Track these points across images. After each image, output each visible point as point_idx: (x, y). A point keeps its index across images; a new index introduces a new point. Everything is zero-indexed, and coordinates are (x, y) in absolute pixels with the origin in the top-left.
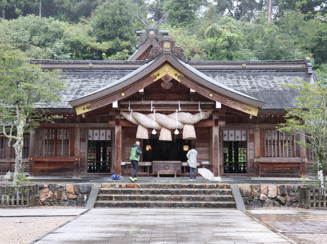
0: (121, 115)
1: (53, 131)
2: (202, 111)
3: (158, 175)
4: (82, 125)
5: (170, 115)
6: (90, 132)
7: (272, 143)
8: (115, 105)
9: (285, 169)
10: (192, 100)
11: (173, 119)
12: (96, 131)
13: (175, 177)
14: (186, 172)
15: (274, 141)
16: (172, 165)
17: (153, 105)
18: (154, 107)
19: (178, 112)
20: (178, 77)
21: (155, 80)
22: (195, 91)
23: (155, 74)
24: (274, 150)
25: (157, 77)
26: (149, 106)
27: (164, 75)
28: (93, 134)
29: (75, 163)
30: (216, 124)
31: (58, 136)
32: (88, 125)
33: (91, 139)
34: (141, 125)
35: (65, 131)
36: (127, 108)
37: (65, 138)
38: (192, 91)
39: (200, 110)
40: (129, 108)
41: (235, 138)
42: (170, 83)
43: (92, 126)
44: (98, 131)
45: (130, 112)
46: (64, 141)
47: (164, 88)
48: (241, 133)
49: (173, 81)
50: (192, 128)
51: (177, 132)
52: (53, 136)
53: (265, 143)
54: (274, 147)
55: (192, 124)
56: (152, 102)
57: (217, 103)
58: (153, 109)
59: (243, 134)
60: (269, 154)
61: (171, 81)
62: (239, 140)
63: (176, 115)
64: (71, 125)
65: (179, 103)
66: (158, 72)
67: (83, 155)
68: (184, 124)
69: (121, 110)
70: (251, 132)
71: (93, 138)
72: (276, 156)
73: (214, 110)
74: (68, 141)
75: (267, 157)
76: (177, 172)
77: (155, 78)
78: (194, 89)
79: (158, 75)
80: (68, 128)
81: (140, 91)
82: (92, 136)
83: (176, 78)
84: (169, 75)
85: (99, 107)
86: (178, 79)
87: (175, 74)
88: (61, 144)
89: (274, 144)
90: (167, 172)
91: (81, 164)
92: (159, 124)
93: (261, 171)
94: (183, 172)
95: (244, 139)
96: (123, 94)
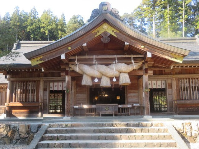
0: (70, 68)
1: (25, 84)
2: (135, 62)
3: (101, 114)
4: (45, 79)
5: (108, 66)
6: (51, 84)
7: (185, 89)
8: (63, 57)
9: (197, 108)
10: (126, 53)
11: (111, 68)
12: (56, 84)
13: (114, 116)
14: (122, 112)
15: (187, 88)
16: (111, 107)
17: (95, 59)
18: (96, 60)
19: (115, 63)
20: (115, 33)
21: (96, 36)
22: (129, 44)
23: (96, 31)
24: (187, 94)
25: (98, 33)
26: (92, 60)
27: (103, 31)
28: (53, 85)
29: (40, 107)
30: (146, 72)
31: (28, 87)
32: (49, 79)
33: (52, 89)
34: (86, 74)
35: (33, 83)
36: (75, 62)
37: (33, 89)
38: (127, 44)
39: (133, 61)
40: (76, 61)
41: (157, 86)
42: (109, 38)
43: (52, 79)
44: (57, 83)
45: (77, 64)
46: (32, 90)
47: (103, 42)
48: (161, 82)
49: (111, 36)
50: (127, 76)
51: (115, 80)
52: (24, 87)
53: (180, 89)
54: (187, 92)
55: (127, 73)
56: (94, 57)
57: (148, 53)
58: (95, 62)
59: (163, 83)
60: (183, 97)
61: (109, 37)
62: (160, 87)
63: (113, 66)
64: (37, 79)
65: (116, 56)
66: (98, 29)
67: (45, 101)
68: (120, 72)
69: (69, 63)
70: (169, 81)
71: (53, 88)
72: (189, 99)
73: (144, 61)
74: (35, 91)
75: (182, 99)
76: (115, 112)
77: (96, 34)
78: (128, 42)
79: (98, 32)
80: (35, 81)
81: (83, 45)
82: (52, 87)
83: (113, 34)
84: (107, 31)
85: (50, 59)
86: (115, 34)
87: (112, 31)
88: (29, 93)
89: (187, 90)
90: (107, 112)
91: (44, 108)
92: (100, 73)
93: (178, 110)
94: (119, 112)
95: (163, 87)
96: (70, 48)
